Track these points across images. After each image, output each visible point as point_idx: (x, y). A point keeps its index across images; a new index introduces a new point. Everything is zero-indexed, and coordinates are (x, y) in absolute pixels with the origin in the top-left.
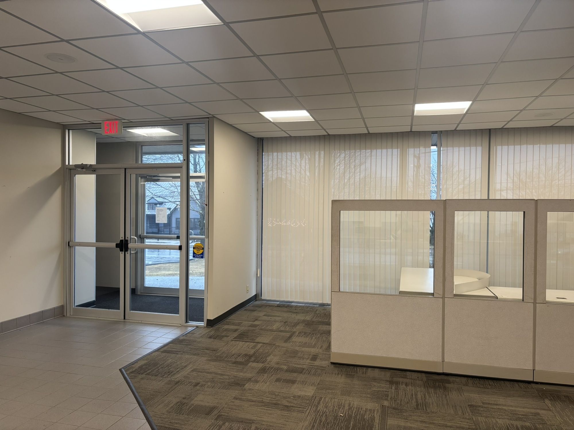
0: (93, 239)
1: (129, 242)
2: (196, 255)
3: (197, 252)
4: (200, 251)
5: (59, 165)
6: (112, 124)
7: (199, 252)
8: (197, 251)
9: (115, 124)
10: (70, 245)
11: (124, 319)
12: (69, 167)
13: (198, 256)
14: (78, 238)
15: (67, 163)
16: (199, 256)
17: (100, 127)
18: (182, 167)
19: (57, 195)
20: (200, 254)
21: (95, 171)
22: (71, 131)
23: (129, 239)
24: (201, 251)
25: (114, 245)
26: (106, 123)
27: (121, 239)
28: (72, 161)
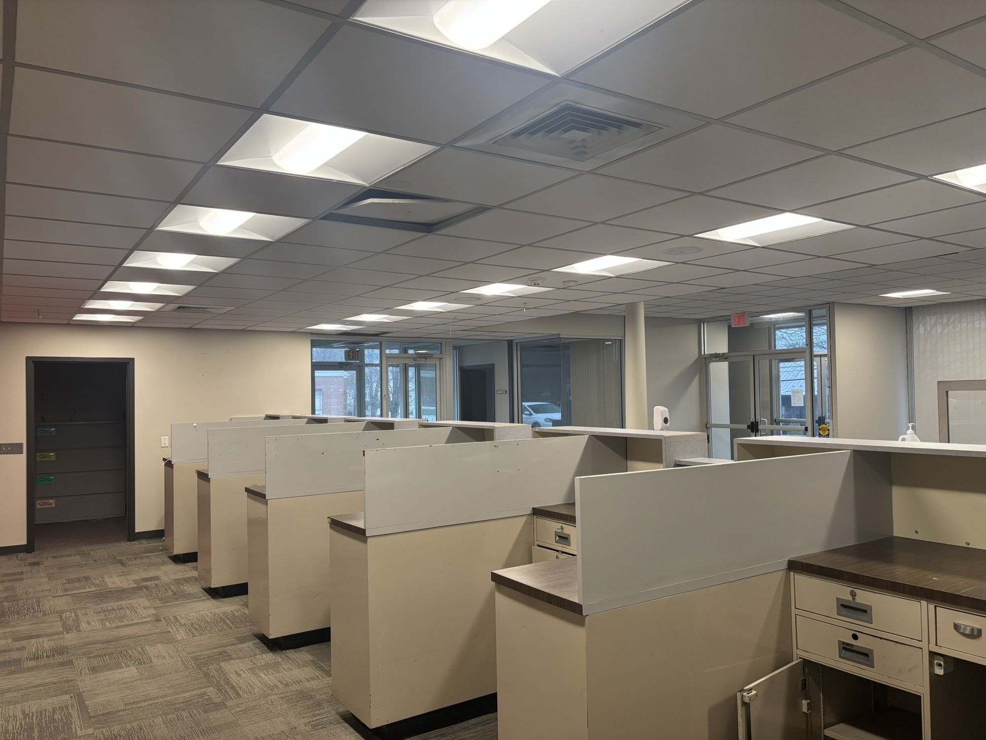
0: (728, 422)
1: (759, 423)
2: (822, 436)
3: (823, 434)
5: (696, 356)
6: (740, 316)
7: (825, 433)
8: (823, 432)
9: (743, 316)
10: (707, 427)
12: (706, 356)
14: (714, 420)
15: (703, 353)
17: (730, 319)
18: (805, 352)
19: (695, 383)
20: (826, 435)
21: (727, 358)
22: (705, 324)
23: (759, 421)
25: (745, 426)
26: (735, 316)
27: (752, 421)
28: (708, 350)
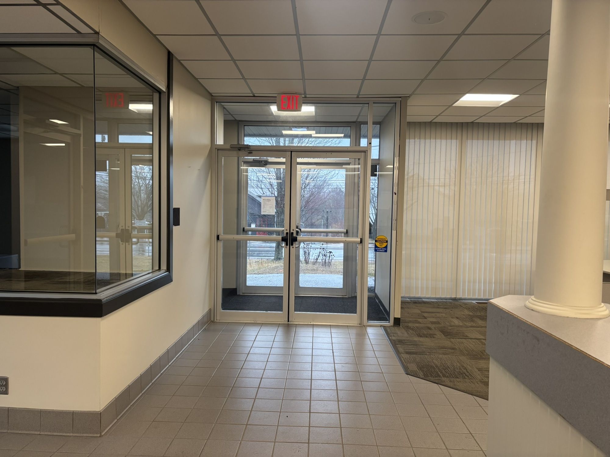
1: (294, 235)
2: (378, 249)
3: (380, 246)
4: (383, 244)
5: (210, 145)
6: (291, 97)
7: (382, 246)
8: (380, 244)
9: (295, 98)
10: (220, 239)
11: (288, 321)
12: (218, 147)
13: (381, 250)
15: (215, 143)
16: (383, 250)
17: (276, 102)
20: (383, 248)
21: (251, 152)
23: (295, 232)
24: (385, 245)
26: (283, 96)
